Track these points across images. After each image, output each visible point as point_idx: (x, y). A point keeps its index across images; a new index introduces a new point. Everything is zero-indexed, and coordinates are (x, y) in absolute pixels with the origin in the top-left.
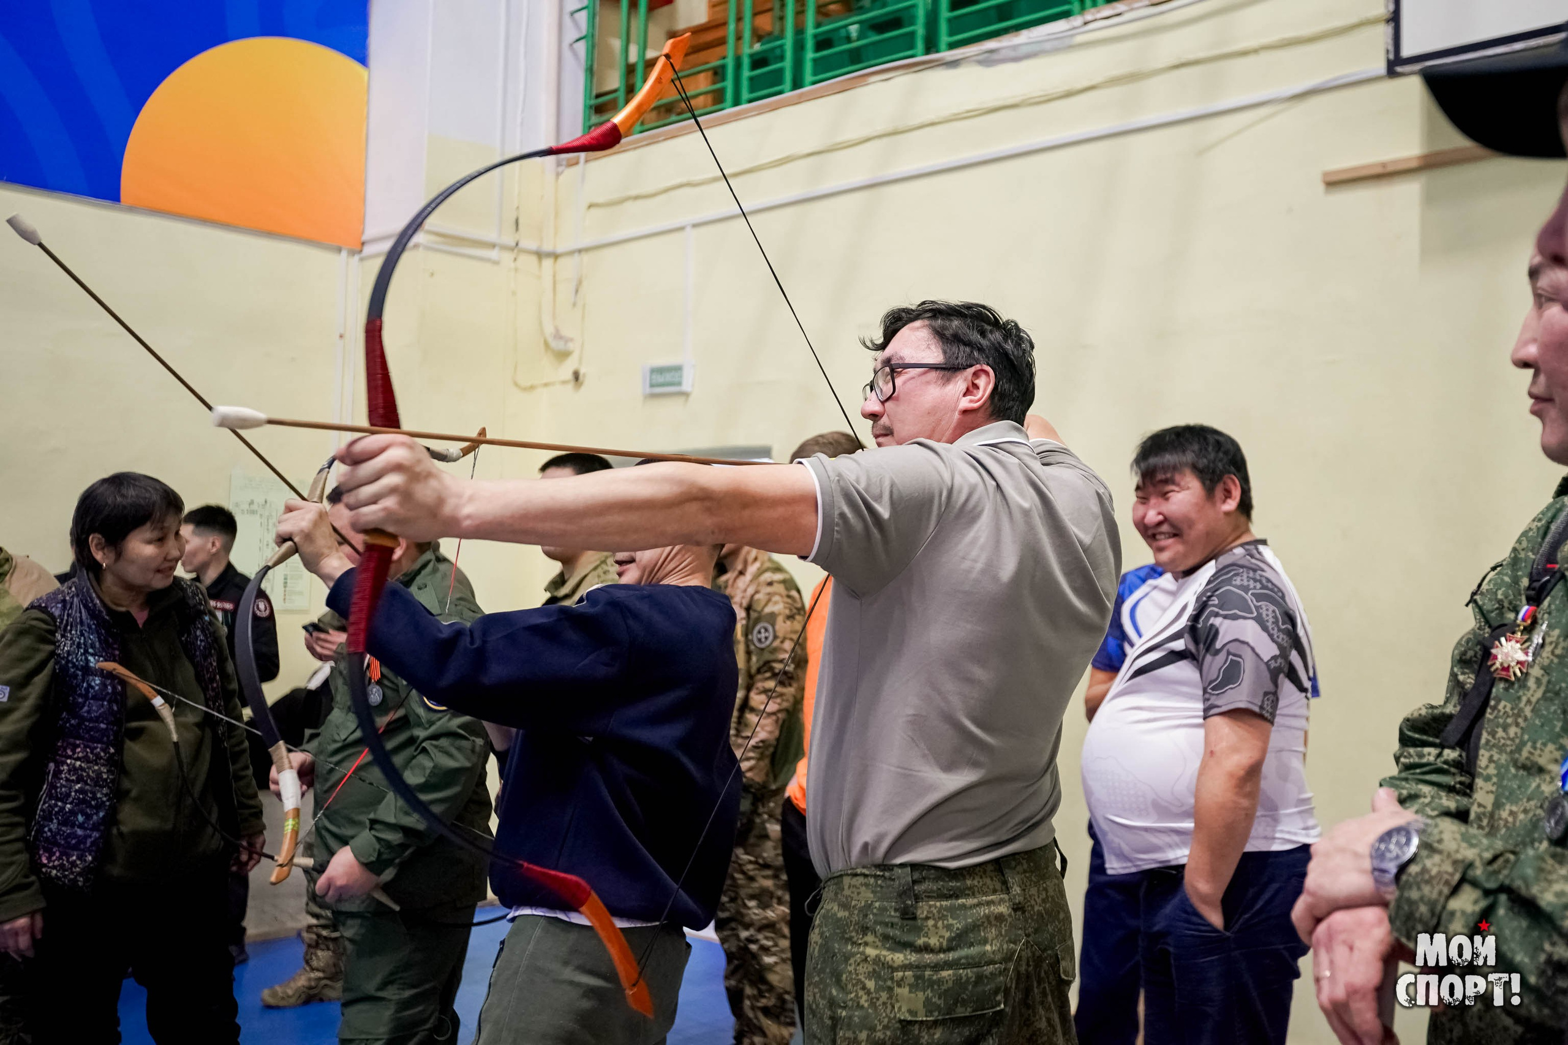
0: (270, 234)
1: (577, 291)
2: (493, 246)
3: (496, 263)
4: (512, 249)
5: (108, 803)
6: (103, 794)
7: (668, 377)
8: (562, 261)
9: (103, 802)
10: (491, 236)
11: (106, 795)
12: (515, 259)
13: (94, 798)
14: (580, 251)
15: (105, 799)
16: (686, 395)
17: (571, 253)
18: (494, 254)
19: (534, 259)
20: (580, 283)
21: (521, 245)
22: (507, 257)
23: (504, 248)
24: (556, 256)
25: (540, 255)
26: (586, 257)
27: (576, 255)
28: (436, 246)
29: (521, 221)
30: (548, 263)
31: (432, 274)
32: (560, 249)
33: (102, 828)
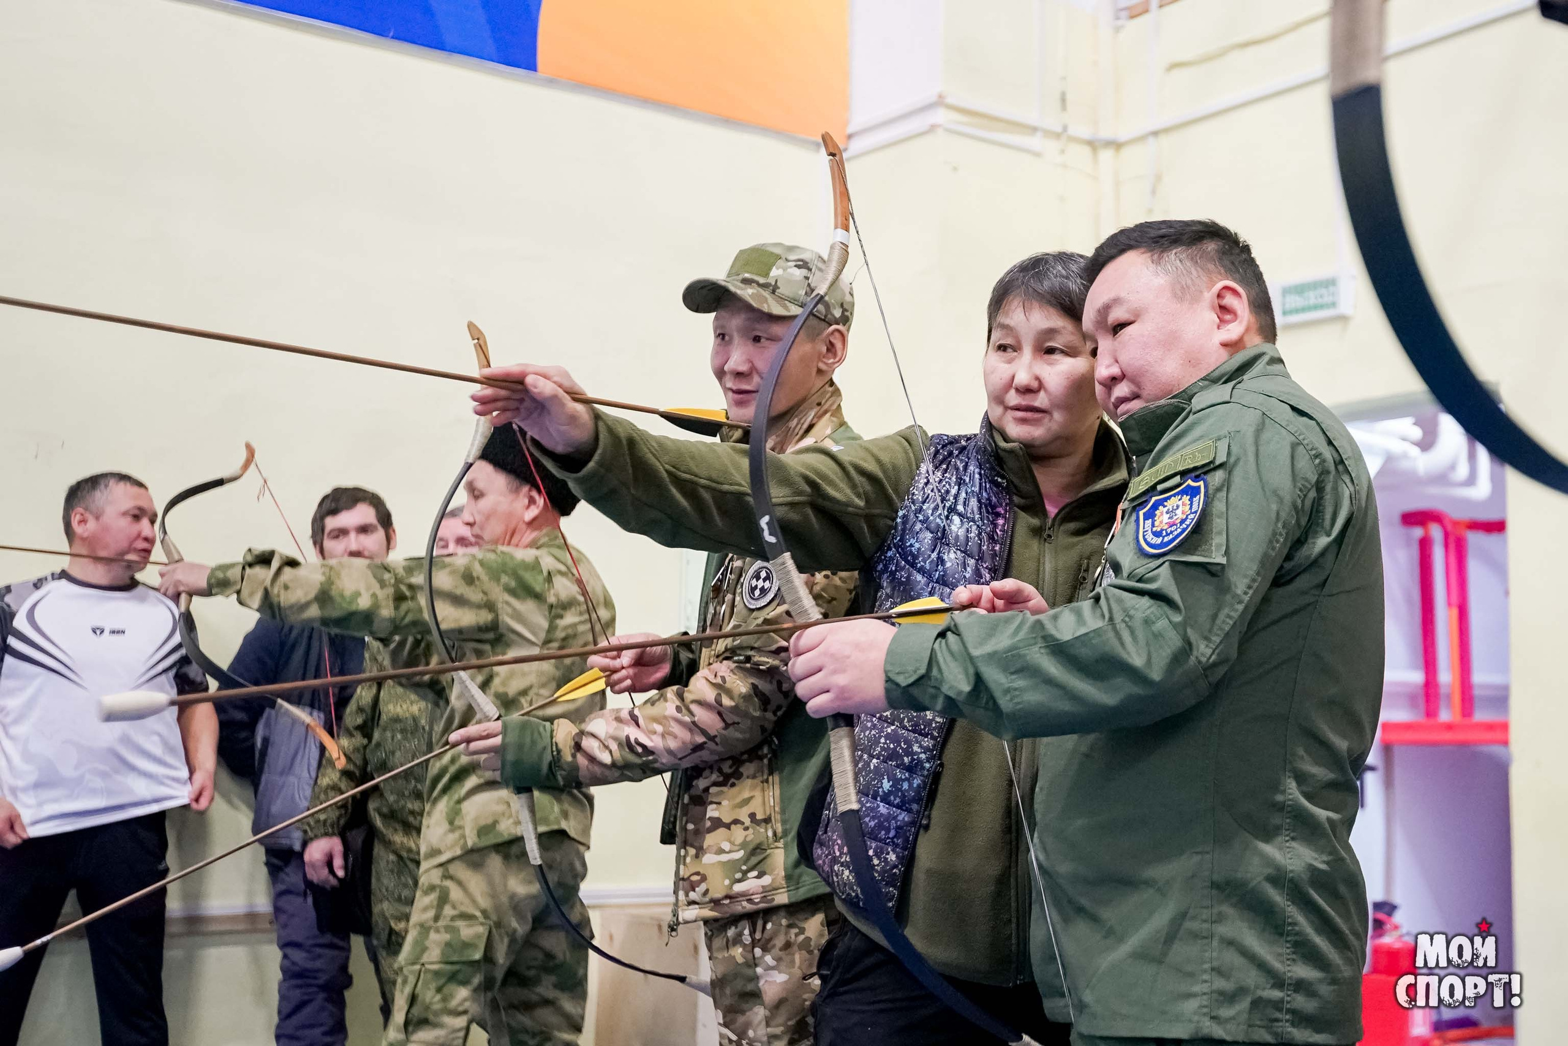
0: (728, 121)
1: (1154, 192)
2: (1034, 130)
3: (1037, 155)
4: (1057, 136)
5: (927, 765)
6: (921, 746)
7: (1312, 298)
8: (1126, 152)
9: (920, 761)
10: (1031, 117)
11: (926, 750)
12: (1063, 152)
13: (909, 752)
14: (1155, 134)
15: (923, 756)
16: (1343, 319)
17: (1141, 139)
18: (1035, 142)
19: (1086, 150)
20: (1158, 178)
21: (1071, 131)
22: (1050, 147)
23: (1050, 134)
24: (1116, 145)
25: (1093, 145)
26: (1165, 141)
27: (1151, 140)
28: (961, 128)
29: (1069, 97)
30: (1106, 155)
31: (955, 169)
32: (1122, 135)
33: (915, 807)
